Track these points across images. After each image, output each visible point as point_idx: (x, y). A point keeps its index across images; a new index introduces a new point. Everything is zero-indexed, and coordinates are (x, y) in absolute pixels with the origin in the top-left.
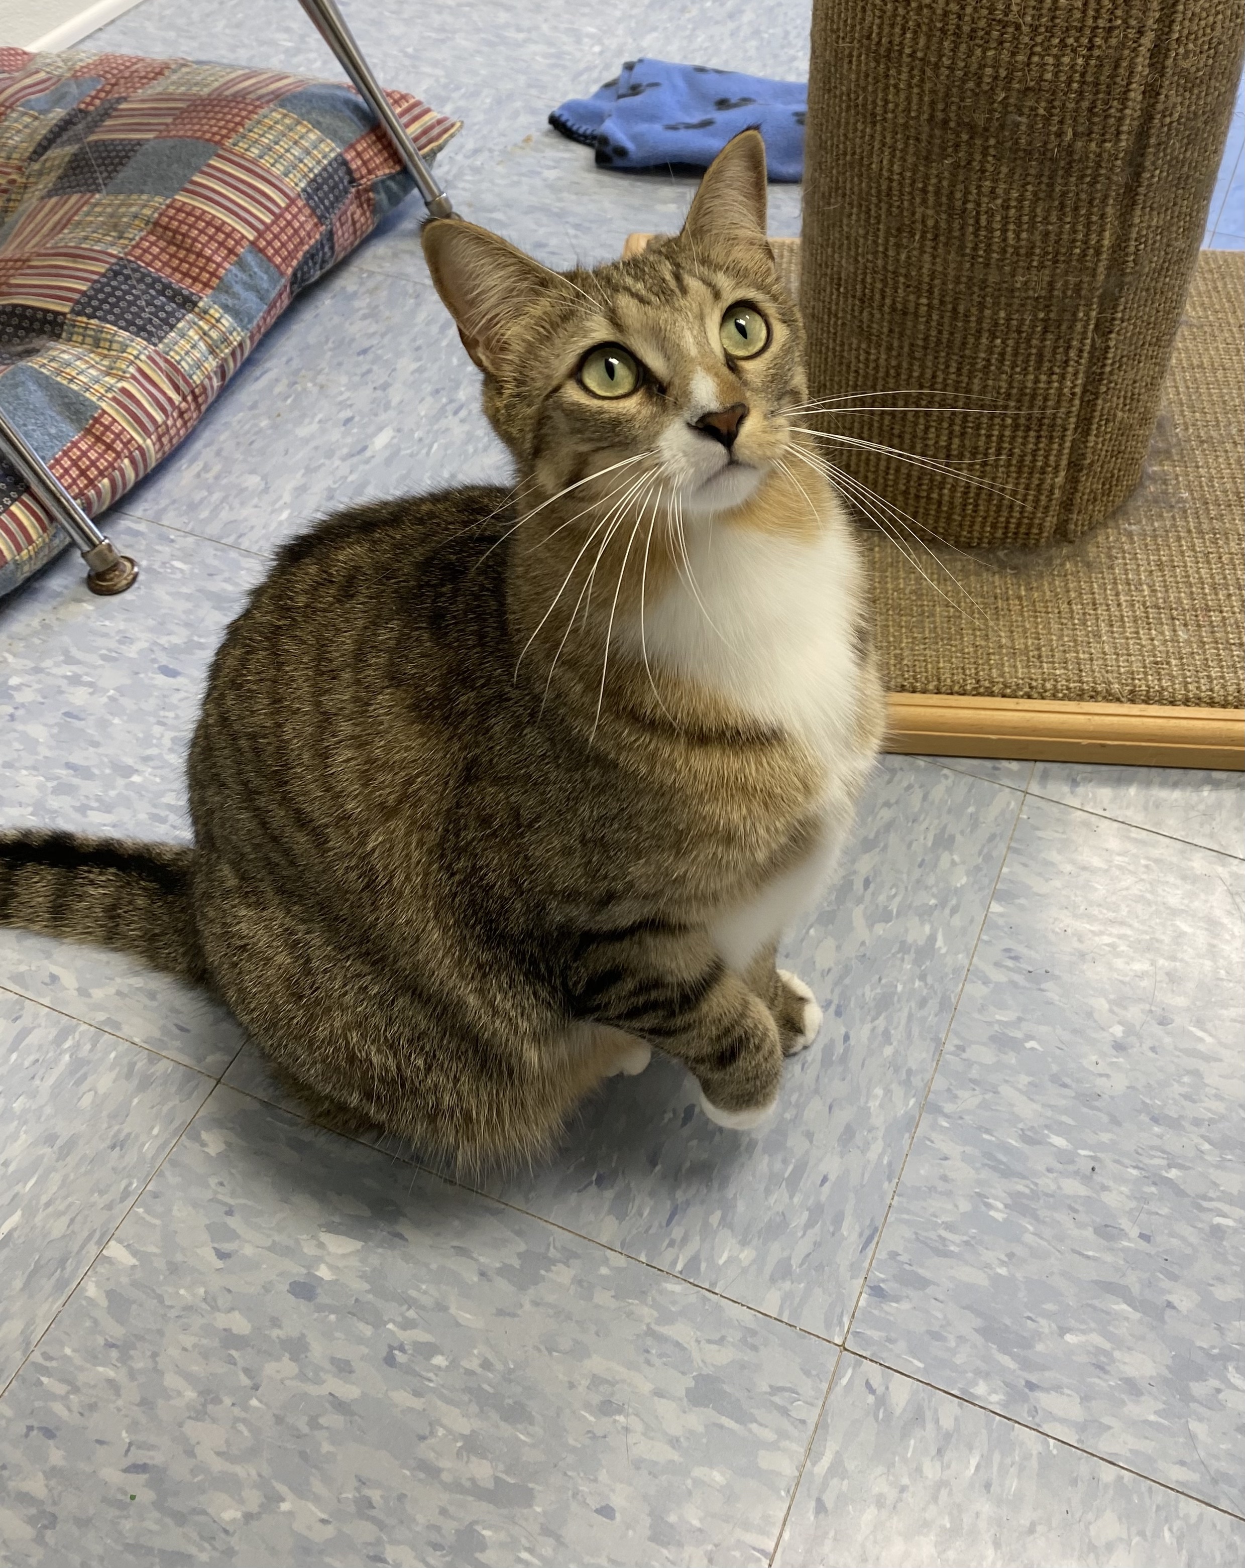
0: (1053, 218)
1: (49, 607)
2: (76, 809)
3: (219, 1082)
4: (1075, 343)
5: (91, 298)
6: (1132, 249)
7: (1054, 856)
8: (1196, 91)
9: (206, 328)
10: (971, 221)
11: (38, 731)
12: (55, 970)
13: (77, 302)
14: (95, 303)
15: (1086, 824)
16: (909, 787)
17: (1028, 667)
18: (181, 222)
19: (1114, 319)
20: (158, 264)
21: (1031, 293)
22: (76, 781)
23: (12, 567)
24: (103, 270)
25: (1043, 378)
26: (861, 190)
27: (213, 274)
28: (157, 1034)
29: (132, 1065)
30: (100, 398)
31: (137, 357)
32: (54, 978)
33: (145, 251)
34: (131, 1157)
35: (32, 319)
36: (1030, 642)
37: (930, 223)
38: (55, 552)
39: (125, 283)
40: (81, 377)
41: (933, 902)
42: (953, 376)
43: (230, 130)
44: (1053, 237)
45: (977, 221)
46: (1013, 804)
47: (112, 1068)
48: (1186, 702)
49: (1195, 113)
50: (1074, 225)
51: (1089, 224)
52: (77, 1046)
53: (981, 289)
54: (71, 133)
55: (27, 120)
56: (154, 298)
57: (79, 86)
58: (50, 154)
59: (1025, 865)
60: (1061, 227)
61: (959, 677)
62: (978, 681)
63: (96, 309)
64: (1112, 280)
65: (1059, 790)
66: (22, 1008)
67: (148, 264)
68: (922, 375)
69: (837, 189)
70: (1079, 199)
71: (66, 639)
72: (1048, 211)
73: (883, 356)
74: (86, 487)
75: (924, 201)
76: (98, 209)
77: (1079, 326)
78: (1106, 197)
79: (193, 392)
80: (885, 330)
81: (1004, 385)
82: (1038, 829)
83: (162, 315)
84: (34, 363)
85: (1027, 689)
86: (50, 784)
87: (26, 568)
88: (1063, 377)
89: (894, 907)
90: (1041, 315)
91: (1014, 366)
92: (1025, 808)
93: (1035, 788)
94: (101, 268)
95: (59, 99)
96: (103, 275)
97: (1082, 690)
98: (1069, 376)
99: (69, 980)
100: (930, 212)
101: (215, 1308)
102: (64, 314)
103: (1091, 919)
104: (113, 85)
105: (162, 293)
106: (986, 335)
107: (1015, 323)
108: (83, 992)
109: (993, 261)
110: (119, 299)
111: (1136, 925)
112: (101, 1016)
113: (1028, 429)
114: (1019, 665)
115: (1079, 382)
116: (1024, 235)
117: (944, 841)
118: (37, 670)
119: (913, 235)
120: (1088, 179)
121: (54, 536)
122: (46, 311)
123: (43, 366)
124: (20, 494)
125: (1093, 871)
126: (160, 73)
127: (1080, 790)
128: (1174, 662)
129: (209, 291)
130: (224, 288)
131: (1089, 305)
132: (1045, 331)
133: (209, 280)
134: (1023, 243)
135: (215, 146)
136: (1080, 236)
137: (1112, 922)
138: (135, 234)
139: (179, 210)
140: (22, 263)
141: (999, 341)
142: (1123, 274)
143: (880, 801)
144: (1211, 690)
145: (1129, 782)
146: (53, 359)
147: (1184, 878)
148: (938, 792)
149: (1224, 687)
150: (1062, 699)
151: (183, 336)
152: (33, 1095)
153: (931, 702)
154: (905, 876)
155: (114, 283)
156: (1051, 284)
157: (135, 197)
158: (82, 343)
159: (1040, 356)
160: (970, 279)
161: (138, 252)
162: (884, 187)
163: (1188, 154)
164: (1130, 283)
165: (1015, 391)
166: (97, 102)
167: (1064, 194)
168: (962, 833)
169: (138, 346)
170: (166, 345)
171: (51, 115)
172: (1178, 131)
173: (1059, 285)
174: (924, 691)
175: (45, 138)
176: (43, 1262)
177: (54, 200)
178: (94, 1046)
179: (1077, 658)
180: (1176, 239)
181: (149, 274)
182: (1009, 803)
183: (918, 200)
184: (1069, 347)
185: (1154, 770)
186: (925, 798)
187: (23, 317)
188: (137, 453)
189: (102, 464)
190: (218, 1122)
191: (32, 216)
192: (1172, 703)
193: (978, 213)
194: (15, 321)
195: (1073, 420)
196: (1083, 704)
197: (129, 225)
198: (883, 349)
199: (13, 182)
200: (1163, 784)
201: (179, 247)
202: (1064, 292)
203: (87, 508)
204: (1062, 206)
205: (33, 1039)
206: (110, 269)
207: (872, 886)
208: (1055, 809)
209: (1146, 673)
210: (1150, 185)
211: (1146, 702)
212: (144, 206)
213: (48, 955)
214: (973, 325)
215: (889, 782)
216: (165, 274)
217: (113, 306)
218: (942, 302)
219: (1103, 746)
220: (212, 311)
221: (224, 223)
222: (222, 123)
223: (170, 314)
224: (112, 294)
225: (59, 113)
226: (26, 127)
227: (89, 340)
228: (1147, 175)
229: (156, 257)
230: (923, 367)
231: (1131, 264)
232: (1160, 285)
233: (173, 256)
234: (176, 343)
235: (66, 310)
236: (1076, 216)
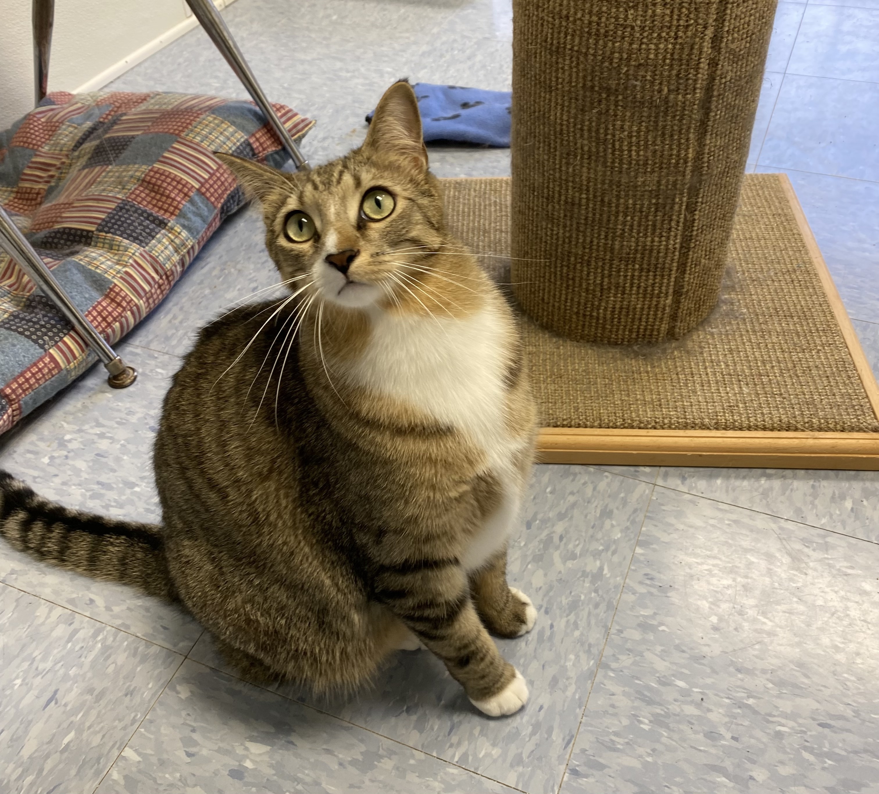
0: (658, 142)
1: (86, 396)
2: (103, 507)
3: (186, 657)
4: (674, 217)
5: (107, 222)
6: (706, 159)
7: (672, 520)
8: (740, 63)
9: (173, 237)
10: (610, 146)
11: (81, 464)
12: (93, 596)
13: (100, 225)
14: (110, 225)
15: (691, 501)
16: (585, 483)
17: (654, 411)
18: (158, 179)
19: (697, 202)
20: (145, 203)
21: (647, 188)
22: (103, 491)
23: (65, 372)
24: (113, 207)
25: (657, 239)
26: (545, 133)
27: (176, 208)
28: (151, 631)
29: (136, 649)
30: (113, 277)
31: (133, 254)
32: (92, 601)
33: (138, 196)
34: (137, 700)
35: (75, 235)
36: (654, 397)
37: (586, 148)
38: (90, 365)
39: (126, 213)
40: (103, 266)
41: (601, 548)
42: (603, 241)
43: (184, 128)
44: (659, 153)
45: (614, 146)
46: (647, 492)
47: (125, 651)
48: (749, 428)
49: (740, 77)
50: (671, 146)
51: (680, 144)
52: (105, 639)
53: (618, 187)
54: (95, 134)
55: (71, 129)
56: (142, 221)
57: (99, 109)
58: (84, 146)
59: (656, 526)
60: (663, 147)
61: (613, 418)
62: (624, 420)
63: (110, 228)
64: (695, 178)
65: (674, 482)
66: (74, 618)
67: (139, 203)
68: (584, 241)
69: (531, 133)
70: (673, 130)
71: (96, 413)
72: (655, 138)
73: (561, 231)
74: (106, 327)
75: (582, 136)
76: (111, 174)
77: (676, 207)
78: (689, 128)
79: (166, 274)
80: (562, 215)
81: (633, 244)
82: (663, 505)
83: (148, 231)
84: (76, 259)
85: (653, 424)
86: (88, 494)
87: (73, 373)
88: (668, 238)
89: (578, 551)
90: (654, 201)
91: (639, 233)
92: (655, 493)
93: (660, 482)
94: (113, 206)
95: (88, 117)
96: (114, 209)
97: (686, 423)
98: (672, 238)
99: (100, 602)
100: (586, 142)
101: (186, 785)
102: (92, 232)
103: (696, 556)
104: (118, 108)
105: (147, 218)
106: (621, 214)
107: (638, 206)
108: (108, 609)
109: (624, 169)
110: (123, 222)
111: (724, 558)
112: (119, 622)
113: (649, 271)
114: (648, 410)
115: (678, 241)
116: (642, 153)
117: (606, 513)
118: (80, 431)
119: (576, 156)
120: (678, 118)
121: (89, 355)
122: (83, 230)
123: (81, 260)
124: (69, 331)
125: (697, 528)
126: (145, 99)
127: (688, 482)
128: (741, 405)
129: (174, 217)
130: (182, 215)
131: (682, 194)
132: (656, 210)
133: (174, 211)
134: (641, 157)
135: (176, 137)
136: (675, 152)
137: (709, 557)
138: (131, 186)
139: (156, 172)
140: (69, 205)
141: (629, 218)
142: (702, 175)
143: (568, 491)
144: (764, 421)
145: (717, 477)
146: (86, 256)
147: (752, 531)
148: (602, 485)
149: (771, 419)
150: (674, 429)
151: (160, 242)
152: (81, 666)
153: (596, 433)
154: (583, 534)
155: (120, 214)
156: (659, 182)
157: (131, 166)
158: (103, 247)
159: (654, 226)
160: (611, 181)
161: (133, 196)
162: (558, 129)
163: (737, 102)
164: (705, 180)
165: (640, 248)
166: (110, 117)
167: (664, 127)
168: (617, 508)
169: (134, 248)
170: (151, 247)
171: (84, 126)
172: (730, 87)
173: (663, 182)
174: (592, 427)
175: (81, 138)
176: (87, 760)
177: (86, 171)
178: (114, 639)
179: (683, 405)
180: (732, 154)
181: (140, 208)
182: (644, 491)
183: (578, 135)
184: (671, 220)
185: (731, 470)
186: (594, 489)
187: (69, 234)
188: (135, 308)
189: (115, 314)
190: (186, 680)
191: (74, 180)
192: (741, 429)
193: (614, 141)
194: (65, 237)
195: (675, 264)
196: (687, 431)
197: (128, 182)
198: (561, 227)
199: (63, 163)
200: (737, 477)
201: (157, 193)
202: (667, 186)
203: (107, 339)
204: (663, 134)
205: (81, 635)
206: (118, 206)
207: (565, 540)
208: (672, 494)
209: (724, 412)
210: (715, 120)
211: (724, 429)
212: (136, 171)
213: (88, 589)
214: (614, 209)
215: (573, 480)
216: (149, 208)
217: (120, 226)
218: (595, 196)
219: (700, 455)
220: (176, 228)
221: (182, 179)
222: (179, 124)
223: (152, 230)
224: (119, 220)
225: (88, 124)
226: (71, 133)
227: (106, 246)
228: (713, 114)
229: (143, 199)
230: (585, 236)
231: (706, 169)
232: (723, 182)
233: (153, 198)
234: (156, 246)
235: (94, 229)
236: (672, 140)
